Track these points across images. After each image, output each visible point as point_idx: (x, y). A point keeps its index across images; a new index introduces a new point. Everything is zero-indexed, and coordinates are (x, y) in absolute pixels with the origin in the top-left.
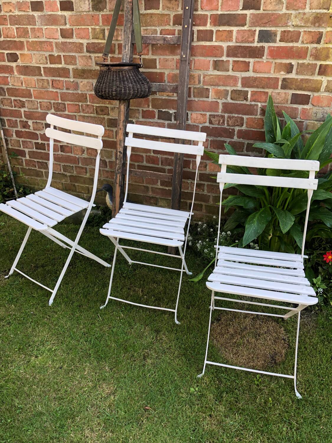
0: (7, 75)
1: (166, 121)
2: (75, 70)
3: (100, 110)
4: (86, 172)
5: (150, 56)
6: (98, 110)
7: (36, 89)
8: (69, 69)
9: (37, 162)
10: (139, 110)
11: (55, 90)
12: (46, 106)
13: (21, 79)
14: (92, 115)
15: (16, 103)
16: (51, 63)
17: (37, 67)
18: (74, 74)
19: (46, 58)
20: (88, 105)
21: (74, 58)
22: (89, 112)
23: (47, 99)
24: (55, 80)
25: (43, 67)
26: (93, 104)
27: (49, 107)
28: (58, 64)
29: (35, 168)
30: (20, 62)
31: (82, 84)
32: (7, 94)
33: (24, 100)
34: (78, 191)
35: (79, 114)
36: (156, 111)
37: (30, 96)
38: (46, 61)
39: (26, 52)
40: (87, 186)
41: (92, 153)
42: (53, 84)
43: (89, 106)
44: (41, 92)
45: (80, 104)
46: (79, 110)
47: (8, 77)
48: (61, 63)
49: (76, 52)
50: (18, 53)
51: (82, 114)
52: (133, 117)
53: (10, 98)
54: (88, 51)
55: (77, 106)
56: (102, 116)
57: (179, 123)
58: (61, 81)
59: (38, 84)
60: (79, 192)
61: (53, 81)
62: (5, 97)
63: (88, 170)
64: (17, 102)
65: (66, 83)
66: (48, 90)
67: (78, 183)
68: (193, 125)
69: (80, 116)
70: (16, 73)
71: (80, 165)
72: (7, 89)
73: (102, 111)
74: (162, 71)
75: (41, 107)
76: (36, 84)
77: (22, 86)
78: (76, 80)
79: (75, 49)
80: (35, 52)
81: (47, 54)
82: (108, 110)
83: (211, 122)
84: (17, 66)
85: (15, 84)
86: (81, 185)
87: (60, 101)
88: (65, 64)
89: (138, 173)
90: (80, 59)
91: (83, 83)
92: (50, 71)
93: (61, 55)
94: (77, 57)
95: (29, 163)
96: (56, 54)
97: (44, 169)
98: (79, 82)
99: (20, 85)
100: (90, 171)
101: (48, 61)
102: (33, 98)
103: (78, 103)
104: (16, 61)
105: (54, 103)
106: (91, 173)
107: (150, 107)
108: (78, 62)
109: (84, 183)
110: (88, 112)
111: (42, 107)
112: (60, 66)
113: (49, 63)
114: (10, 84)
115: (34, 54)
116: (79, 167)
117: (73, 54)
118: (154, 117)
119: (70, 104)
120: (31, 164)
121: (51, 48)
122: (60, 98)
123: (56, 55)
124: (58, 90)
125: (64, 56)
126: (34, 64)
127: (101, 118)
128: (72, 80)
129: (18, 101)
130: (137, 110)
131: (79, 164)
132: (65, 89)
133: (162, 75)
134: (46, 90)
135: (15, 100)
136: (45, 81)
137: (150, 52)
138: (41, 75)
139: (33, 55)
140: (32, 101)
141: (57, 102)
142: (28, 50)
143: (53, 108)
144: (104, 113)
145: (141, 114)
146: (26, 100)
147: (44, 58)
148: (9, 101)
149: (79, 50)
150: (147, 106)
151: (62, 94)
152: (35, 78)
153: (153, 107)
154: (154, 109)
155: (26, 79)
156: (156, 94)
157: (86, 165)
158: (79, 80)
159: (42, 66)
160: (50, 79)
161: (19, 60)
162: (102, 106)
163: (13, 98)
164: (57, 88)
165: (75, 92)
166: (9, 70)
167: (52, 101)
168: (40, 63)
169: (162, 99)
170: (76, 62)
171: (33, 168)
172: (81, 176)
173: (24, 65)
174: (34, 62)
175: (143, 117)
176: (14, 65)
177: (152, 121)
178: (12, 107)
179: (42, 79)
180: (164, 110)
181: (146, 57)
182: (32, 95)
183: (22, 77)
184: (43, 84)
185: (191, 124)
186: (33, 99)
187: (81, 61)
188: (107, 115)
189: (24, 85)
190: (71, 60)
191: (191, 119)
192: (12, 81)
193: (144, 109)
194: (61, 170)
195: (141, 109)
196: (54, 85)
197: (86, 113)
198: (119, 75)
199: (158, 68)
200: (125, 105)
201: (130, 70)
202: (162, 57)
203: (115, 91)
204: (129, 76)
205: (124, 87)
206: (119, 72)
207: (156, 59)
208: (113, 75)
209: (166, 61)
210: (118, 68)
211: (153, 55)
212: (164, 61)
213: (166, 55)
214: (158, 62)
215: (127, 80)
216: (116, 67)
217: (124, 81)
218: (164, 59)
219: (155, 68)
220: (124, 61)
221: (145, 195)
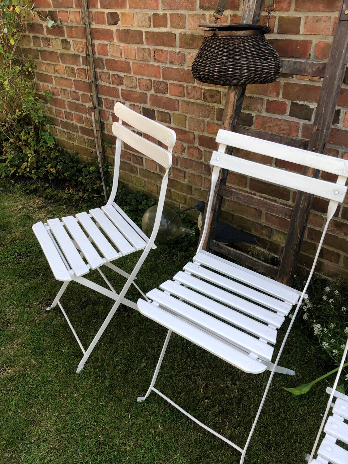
0: (106, 42)
1: (302, 120)
2: (183, 36)
3: (209, 95)
4: (185, 177)
5: (292, 14)
6: (207, 95)
7: (136, 62)
8: (175, 35)
9: (132, 154)
10: (262, 99)
11: (156, 64)
12: (146, 85)
13: (120, 47)
14: (199, 101)
15: (114, 78)
16: (154, 26)
17: (138, 31)
18: (181, 42)
19: (149, 18)
20: (194, 87)
21: (182, 18)
22: (195, 97)
23: (147, 76)
24: (158, 50)
25: (146, 32)
26: (201, 87)
27: (149, 87)
28: (162, 26)
29: (130, 162)
30: (121, 26)
31: (189, 56)
32: (105, 67)
33: (122, 75)
34: (173, 198)
35: (182, 99)
36: (288, 103)
37: (129, 71)
38: (148, 22)
39: (127, 10)
40: (184, 194)
41: (194, 154)
42: (155, 55)
43: (196, 89)
44: (141, 66)
45: (185, 84)
46: (183, 94)
47: (107, 45)
48: (166, 26)
49: (186, 9)
50: (119, 11)
51: (186, 99)
52: (253, 109)
53: (108, 72)
54: (202, 7)
55: (182, 88)
56: (211, 104)
58: (165, 51)
59: (138, 54)
60: (174, 200)
61: (155, 51)
62: (103, 71)
63: (187, 175)
64: (115, 78)
65: (170, 54)
66: (149, 63)
67: (174, 189)
69: (184, 101)
70: (115, 40)
71: (179, 167)
72: (106, 60)
73: (212, 96)
74: (308, 38)
75: (139, 85)
76: (137, 54)
77: (122, 57)
78: (183, 50)
79: (185, 4)
80: (138, 11)
81: (151, 13)
82: (219, 97)
84: (118, 30)
85: (114, 54)
86: (178, 192)
87: (161, 80)
88: (171, 27)
90: (190, 19)
91: (191, 54)
92: (154, 38)
93: (167, 14)
94: (187, 16)
95: (124, 155)
96: (161, 12)
98: (186, 54)
99: (119, 55)
100: (189, 176)
101: (152, 23)
102: (132, 73)
103: (182, 83)
104: (116, 23)
105: (154, 81)
106: (190, 179)
107: (281, 96)
108: (187, 24)
109: (181, 190)
110: (194, 97)
111: (141, 85)
112: (164, 30)
113: (152, 26)
114: (109, 54)
116: (177, 169)
117: (182, 12)
118: (284, 112)
119: (173, 84)
120: (126, 157)
121: (155, 5)
122: (161, 75)
123: (161, 14)
124: (160, 65)
125: (170, 15)
126: (135, 28)
127: (209, 106)
128: (177, 50)
129: (116, 76)
130: (260, 99)
131: (177, 165)
132: (168, 62)
133: (306, 44)
134: (146, 63)
135: (113, 75)
136: (146, 51)
137: (293, 7)
138: (142, 43)
139: (135, 14)
140: (130, 77)
141: (157, 80)
142: (131, 7)
143: (153, 88)
144: (214, 100)
145: (265, 106)
146: (124, 76)
147: (147, 20)
148: (107, 76)
149: (190, 6)
150: (275, 94)
151: (165, 69)
152: (136, 46)
153: (284, 97)
154: (284, 100)
155: (126, 48)
156: (293, 77)
157: (185, 168)
158: (186, 51)
159: (144, 30)
160: (152, 48)
161: (119, 22)
162: (212, 90)
163: (111, 73)
164: (159, 62)
165: (180, 67)
166: (107, 35)
167: (153, 79)
168: (142, 25)
169: (299, 85)
170: (185, 23)
171: (128, 162)
172: (179, 181)
173: (125, 28)
174: (135, 24)
175: (267, 111)
176: (114, 28)
177: (280, 118)
178: (110, 84)
179: (143, 48)
180: (300, 103)
181: (285, 14)
182: (130, 69)
183: (122, 45)
184: (143, 55)
185: (343, 129)
186: (132, 75)
187: (192, 22)
188: (218, 103)
189: (123, 56)
190: (179, 21)
191: (344, 121)
192: (111, 50)
193: (271, 99)
194: (156, 169)
195: (265, 98)
196: (156, 57)
197: (191, 98)
198: (229, 44)
199: (301, 32)
200: (236, 93)
201: (247, 37)
202: (310, 15)
203: (218, 72)
204: (245, 48)
205: (233, 65)
206: (229, 39)
207: (300, 18)
208: (220, 45)
209: (317, 21)
210: (228, 33)
211: (296, 10)
212: (314, 22)
213: (319, 10)
214: (302, 23)
215: (240, 53)
216: (225, 32)
217: (234, 55)
218: (314, 17)
219: (298, 33)
220: (245, 22)
221: (255, 221)
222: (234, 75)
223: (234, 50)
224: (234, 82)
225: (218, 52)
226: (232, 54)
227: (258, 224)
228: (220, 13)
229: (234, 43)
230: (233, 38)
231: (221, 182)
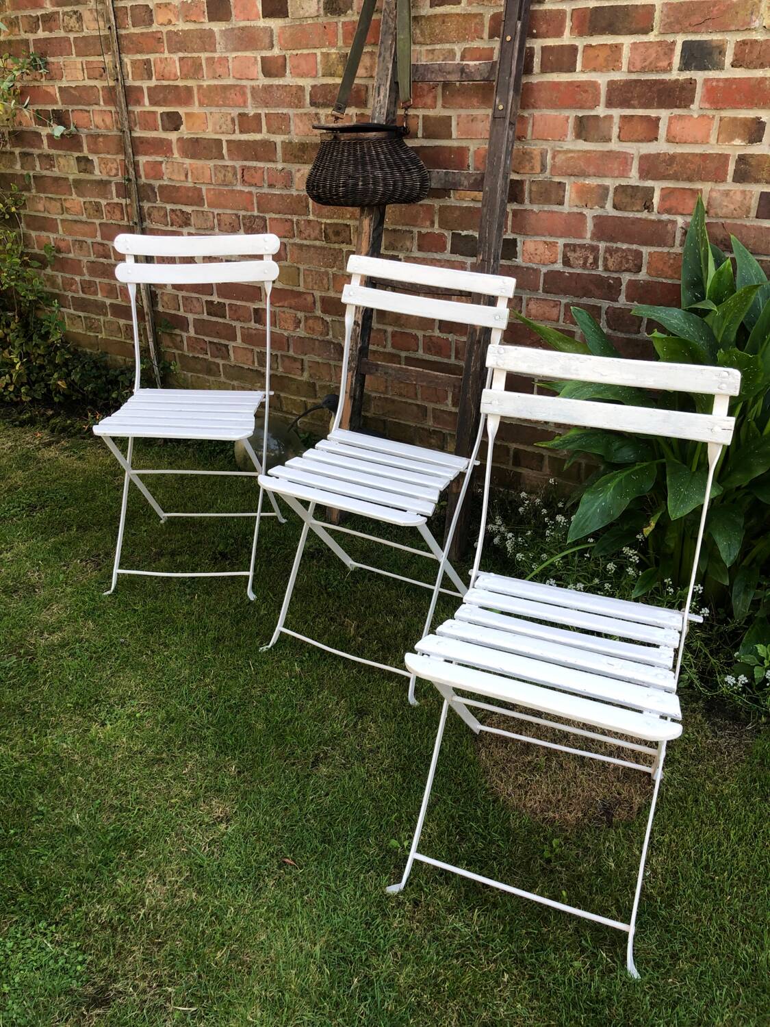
0: (160, 159)
1: (469, 258)
2: (287, 145)
3: (334, 232)
4: (303, 369)
5: (439, 111)
6: (330, 231)
7: (212, 187)
8: (275, 144)
9: (210, 342)
10: (412, 232)
11: (247, 189)
12: (230, 224)
13: (185, 166)
14: (317, 243)
15: (174, 216)
16: (241, 132)
17: (215, 140)
18: (284, 154)
19: (233, 120)
20: (309, 221)
21: (285, 118)
22: (312, 237)
23: (232, 209)
24: (249, 168)
25: (227, 141)
26: (319, 220)
27: (235, 224)
28: (254, 132)
29: (206, 357)
30: (185, 132)
31: (298, 175)
32: (158, 198)
33: (188, 209)
34: (285, 409)
35: (292, 241)
36: (448, 234)
37: (200, 202)
38: (232, 126)
39: (195, 109)
40: (304, 399)
41: (316, 328)
42: (243, 176)
43: (312, 224)
44: (221, 193)
45: (295, 218)
46: (292, 233)
47: (161, 163)
48: (260, 131)
49: (290, 106)
50: (182, 111)
51: (297, 241)
52: (399, 247)
53: (163, 205)
54: (313, 104)
55: (290, 223)
56: (336, 246)
57: (482, 260)
58: (260, 168)
59: (216, 175)
60: (287, 412)
61: (243, 170)
62: (154, 205)
63: (306, 365)
64: (177, 215)
65: (268, 173)
66: (235, 188)
67: (286, 392)
68: (527, 268)
69: (295, 244)
70: (176, 155)
71: (291, 353)
72: (161, 187)
73: (337, 233)
74: (464, 144)
75: (219, 225)
76: (213, 176)
77: (187, 181)
78: (288, 166)
79: (288, 99)
80: (213, 109)
81: (235, 112)
82: (348, 232)
83: (566, 262)
84: (179, 139)
85: (174, 177)
86: (292, 397)
87: (256, 213)
88: (268, 132)
89: (390, 371)
90: (297, 121)
91: (302, 171)
92: (240, 149)
93: (260, 114)
94: (292, 117)
95: (195, 345)
96: (251, 111)
97: (223, 358)
98: (293, 172)
99: (183, 178)
100: (310, 366)
101: (237, 127)
102: (206, 205)
103: (290, 217)
104: (177, 129)
105: (244, 216)
106: (312, 371)
107: (436, 225)
108: (292, 128)
109: (298, 392)
110: (309, 236)
111: (223, 224)
112: (258, 137)
113: (237, 131)
114: (165, 178)
115: (211, 113)
116: (288, 357)
117: (285, 111)
118: (443, 249)
119: (275, 219)
120: (199, 347)
121: (241, 100)
122: (255, 205)
123: (252, 114)
124: (253, 189)
125: (266, 115)
126: (210, 134)
127: (335, 249)
128: (280, 166)
129: (178, 213)
130: (409, 231)
131: (288, 351)
132: (266, 185)
133: (462, 151)
134: (230, 188)
135: (172, 210)
136: (229, 169)
137: (440, 102)
138: (223, 158)
139: (208, 115)
140: (203, 212)
141: (249, 213)
142: (201, 104)
143: (242, 227)
144: (341, 239)
145: (416, 242)
146: (193, 211)
147: (229, 122)
148: (162, 213)
149: (296, 101)
150: (428, 223)
151: (261, 197)
152: (211, 163)
153: (440, 227)
154: (443, 231)
155: (194, 166)
156: (450, 197)
157: (302, 353)
158: (293, 167)
159: (224, 138)
160: (238, 164)
161: (182, 127)
162: (336, 224)
163: (169, 207)
164: (250, 185)
165: (285, 192)
166: (162, 147)
167: (242, 213)
168: (220, 131)
169: (460, 208)
170: (289, 126)
171: (202, 356)
172: (292, 376)
173: (192, 136)
174: (210, 129)
175: (420, 249)
176: (173, 136)
177: (438, 258)
178: (167, 225)
179: (224, 166)
180: (464, 233)
181: (431, 113)
182: (203, 199)
183: (188, 161)
184: (225, 176)
185: (524, 265)
186: (206, 208)
187: (300, 124)
188: (347, 244)
189: (190, 180)
190: (281, 123)
191: (523, 255)
192: (168, 171)
193: (424, 231)
194: (253, 362)
195: (416, 230)
196: (245, 178)
197: (306, 239)
198: (355, 150)
199: (454, 136)
200: (371, 219)
201: (379, 140)
202: (463, 112)
203: (343, 187)
204: (377, 154)
205: (363, 177)
206: (355, 144)
207: (451, 117)
208: (343, 151)
209: (472, 120)
210: (353, 135)
211: (444, 107)
212: (468, 122)
213: (473, 107)
214: (454, 123)
215: (372, 161)
216: (349, 134)
217: (364, 164)
218: (468, 116)
219: (449, 136)
220: (376, 122)
221: (418, 426)
222: (365, 191)
223: (363, 157)
224: (367, 200)
225: (342, 161)
226: (360, 162)
227: (423, 429)
228: (341, 111)
229: (362, 149)
230: (360, 141)
231: (360, 353)
